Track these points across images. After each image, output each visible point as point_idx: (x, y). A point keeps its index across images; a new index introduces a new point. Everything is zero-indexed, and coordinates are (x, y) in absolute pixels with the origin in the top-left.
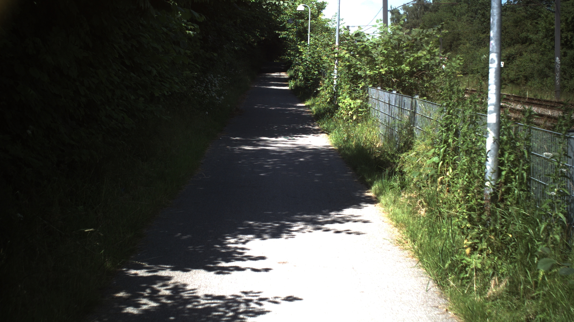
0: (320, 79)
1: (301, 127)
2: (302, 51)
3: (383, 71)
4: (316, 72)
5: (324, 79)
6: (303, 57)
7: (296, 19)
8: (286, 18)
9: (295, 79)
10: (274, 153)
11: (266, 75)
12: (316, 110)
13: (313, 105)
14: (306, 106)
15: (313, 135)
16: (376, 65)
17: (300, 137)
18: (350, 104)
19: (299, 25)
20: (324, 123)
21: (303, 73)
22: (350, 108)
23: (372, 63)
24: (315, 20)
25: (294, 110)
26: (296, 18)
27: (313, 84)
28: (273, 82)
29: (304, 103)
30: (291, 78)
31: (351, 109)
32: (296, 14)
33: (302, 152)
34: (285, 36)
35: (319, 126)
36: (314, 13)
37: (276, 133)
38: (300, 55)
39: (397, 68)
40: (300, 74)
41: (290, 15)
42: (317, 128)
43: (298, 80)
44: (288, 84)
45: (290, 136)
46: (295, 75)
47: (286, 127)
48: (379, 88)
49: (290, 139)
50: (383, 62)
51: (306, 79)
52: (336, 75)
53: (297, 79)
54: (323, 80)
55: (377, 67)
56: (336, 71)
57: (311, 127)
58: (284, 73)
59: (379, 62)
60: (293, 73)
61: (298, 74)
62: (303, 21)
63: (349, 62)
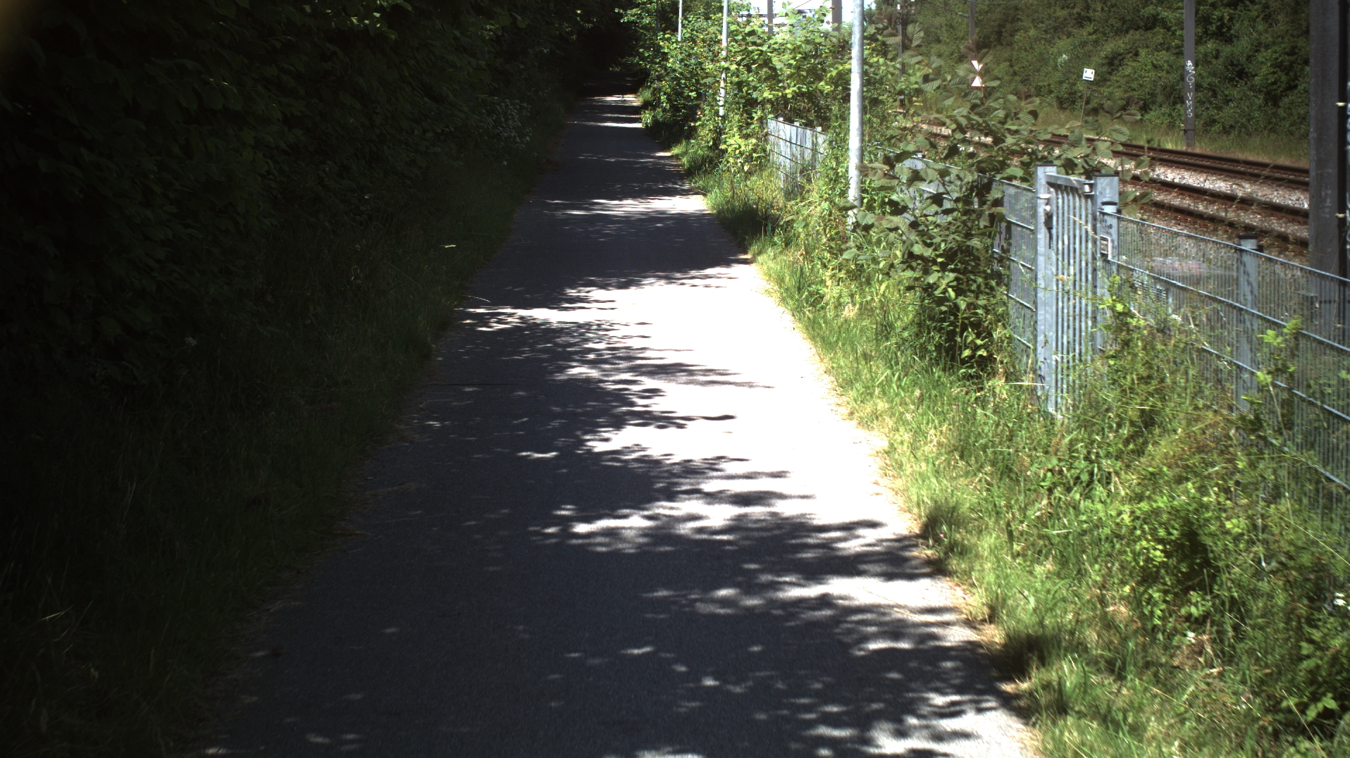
0: (698, 106)
1: (661, 186)
3: (789, 92)
4: (693, 94)
5: (704, 106)
6: (669, 65)
9: (653, 108)
11: (594, 101)
12: (688, 161)
13: (685, 152)
14: (671, 157)
15: (680, 197)
16: (780, 81)
17: (659, 199)
18: (740, 147)
20: (699, 181)
21: (669, 96)
22: (740, 152)
23: (774, 77)
25: (650, 162)
27: (685, 117)
29: (669, 151)
31: (742, 154)
33: (661, 216)
35: (691, 184)
38: (663, 59)
39: (812, 87)
40: (663, 98)
42: (687, 187)
43: (660, 110)
44: (640, 118)
46: (654, 100)
47: (636, 186)
48: (781, 119)
49: (641, 202)
50: (789, 77)
51: (675, 109)
52: (722, 98)
53: (658, 107)
54: (703, 109)
55: (781, 85)
57: (677, 186)
58: (631, 96)
59: (784, 77)
60: (650, 95)
61: (659, 98)
63: (738, 76)
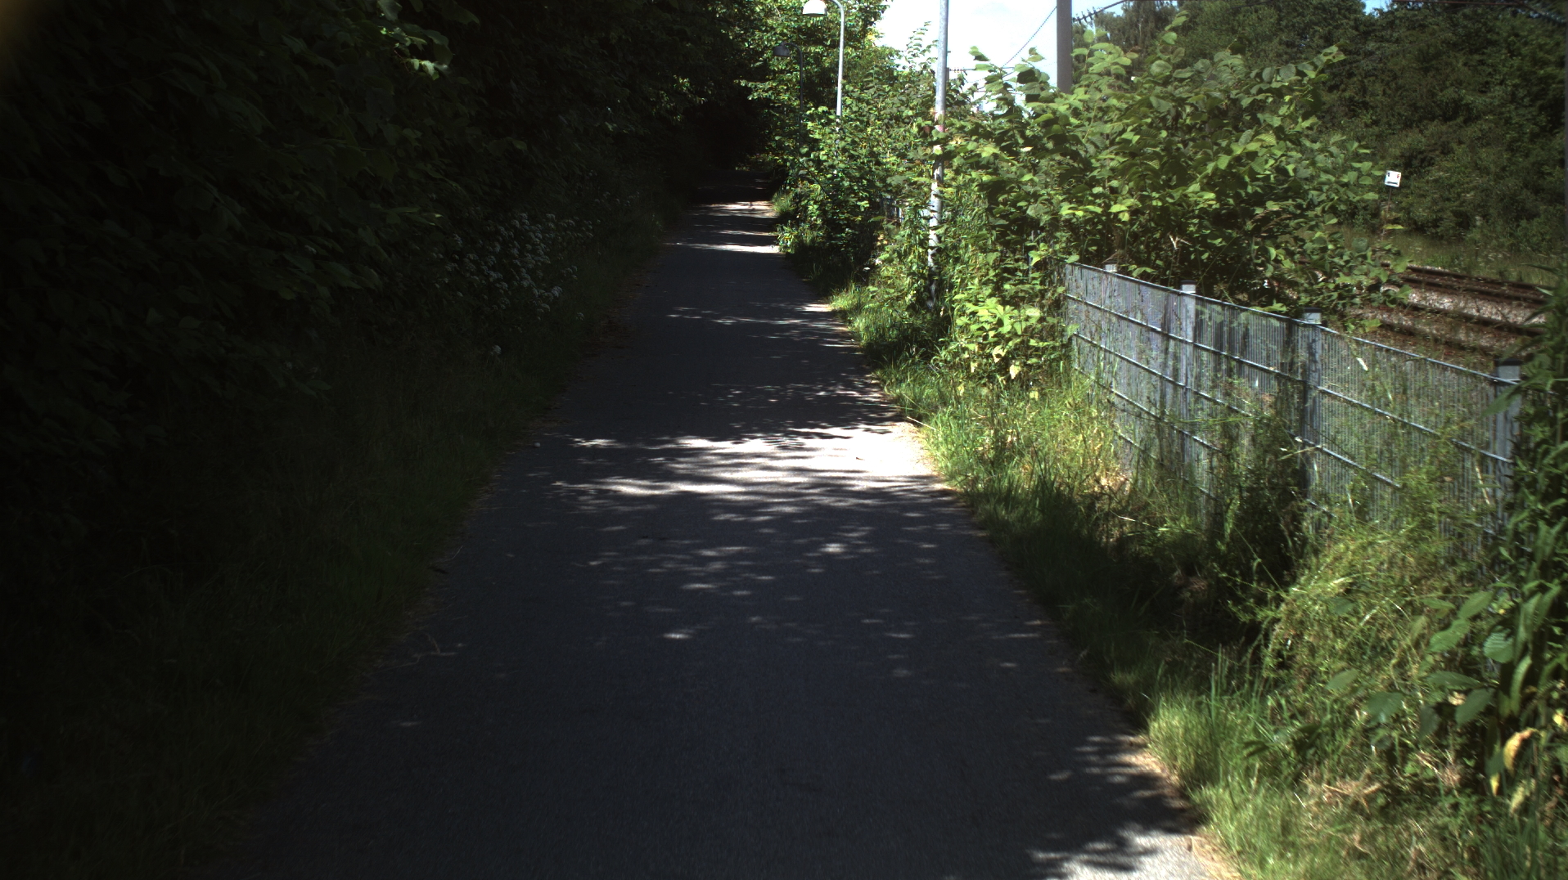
0: (878, 226)
1: (822, 393)
2: (817, 136)
4: (865, 204)
5: (890, 226)
6: (823, 157)
7: (800, 44)
8: (769, 41)
9: (797, 224)
10: (728, 516)
11: (711, 210)
12: (867, 328)
13: (858, 309)
14: (833, 314)
15: (868, 430)
17: (822, 436)
18: (1000, 323)
19: (809, 63)
20: (899, 382)
21: (822, 205)
22: (999, 336)
23: (1078, 176)
24: (856, 48)
25: (795, 326)
26: (798, 42)
27: (853, 241)
28: (730, 232)
29: (828, 302)
30: (784, 218)
31: (1001, 339)
32: (799, 30)
34: (765, 94)
35: (882, 389)
36: (854, 26)
37: (737, 422)
38: (812, 150)
39: (1172, 197)
40: (813, 208)
41: (782, 34)
43: (807, 226)
44: (776, 238)
45: (787, 434)
46: (797, 211)
47: (770, 395)
48: (1112, 268)
49: (785, 448)
51: (832, 225)
52: (936, 214)
53: (804, 221)
54: (888, 229)
55: (1097, 190)
56: (935, 202)
57: (856, 394)
58: (763, 203)
59: (1106, 173)
60: (789, 203)
61: (806, 208)
62: (819, 49)
63: (993, 172)
